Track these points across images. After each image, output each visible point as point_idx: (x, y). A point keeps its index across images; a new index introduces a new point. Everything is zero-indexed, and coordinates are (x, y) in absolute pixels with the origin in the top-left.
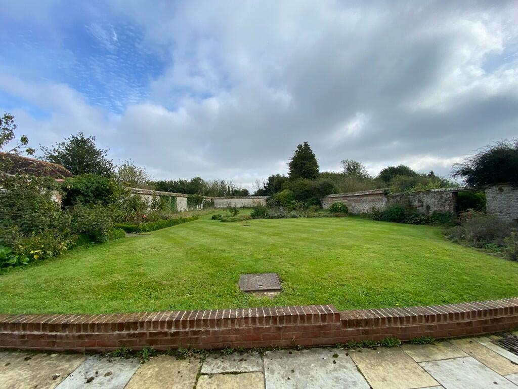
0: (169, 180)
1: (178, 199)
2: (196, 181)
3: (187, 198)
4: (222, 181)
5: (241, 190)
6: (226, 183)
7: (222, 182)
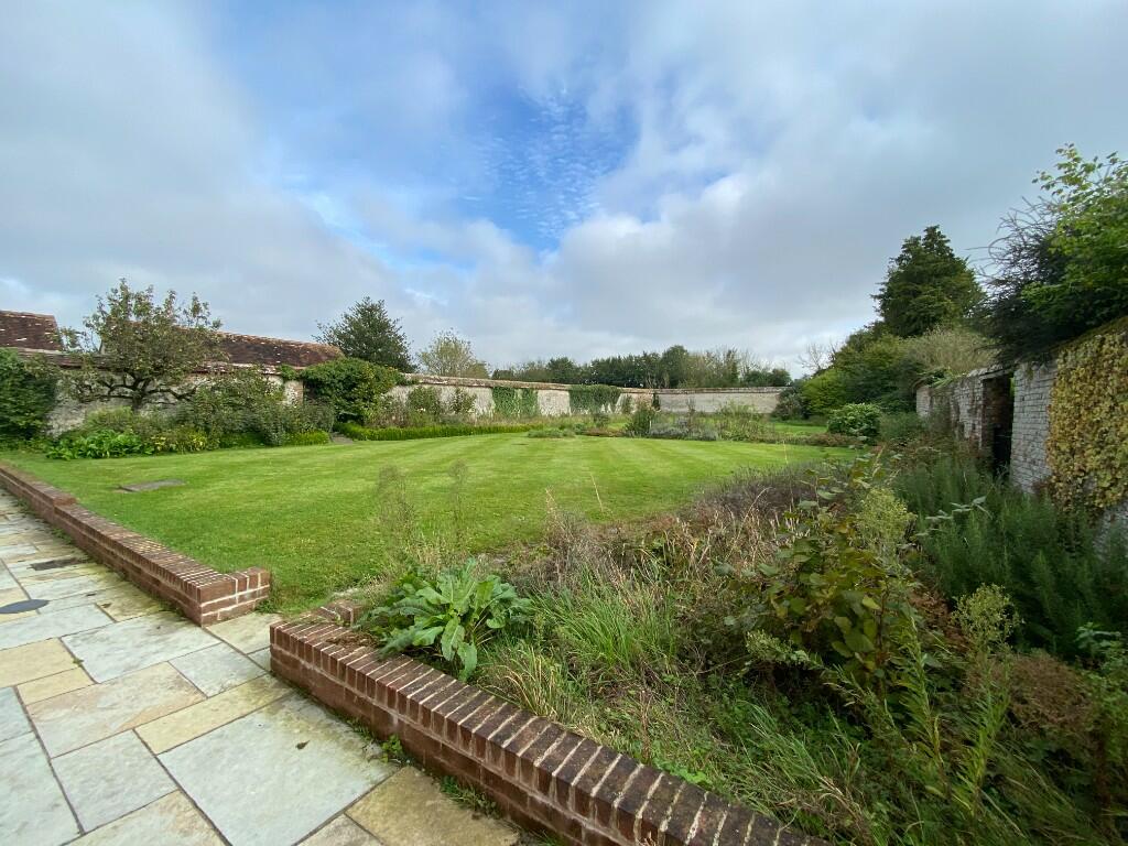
0: (627, 356)
1: (542, 394)
2: (675, 354)
3: (570, 391)
4: (730, 352)
5: (770, 371)
6: (739, 356)
7: (728, 355)
